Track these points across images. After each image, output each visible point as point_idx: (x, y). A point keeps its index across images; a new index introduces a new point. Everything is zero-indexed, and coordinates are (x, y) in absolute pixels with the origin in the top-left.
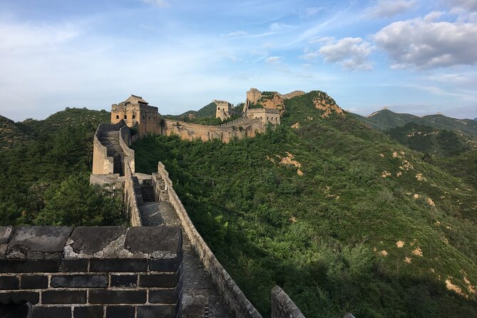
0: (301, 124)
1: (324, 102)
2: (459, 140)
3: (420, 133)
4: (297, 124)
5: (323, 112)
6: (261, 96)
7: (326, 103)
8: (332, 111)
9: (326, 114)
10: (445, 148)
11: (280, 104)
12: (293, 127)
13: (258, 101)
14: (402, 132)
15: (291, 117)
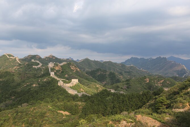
0: (68, 75)
1: (73, 67)
2: (116, 76)
3: (102, 73)
4: (67, 75)
5: (73, 70)
6: (54, 65)
7: (74, 67)
8: (76, 70)
9: (75, 71)
10: (111, 79)
11: (60, 68)
12: (65, 76)
13: (53, 67)
14: (96, 72)
15: (64, 73)
